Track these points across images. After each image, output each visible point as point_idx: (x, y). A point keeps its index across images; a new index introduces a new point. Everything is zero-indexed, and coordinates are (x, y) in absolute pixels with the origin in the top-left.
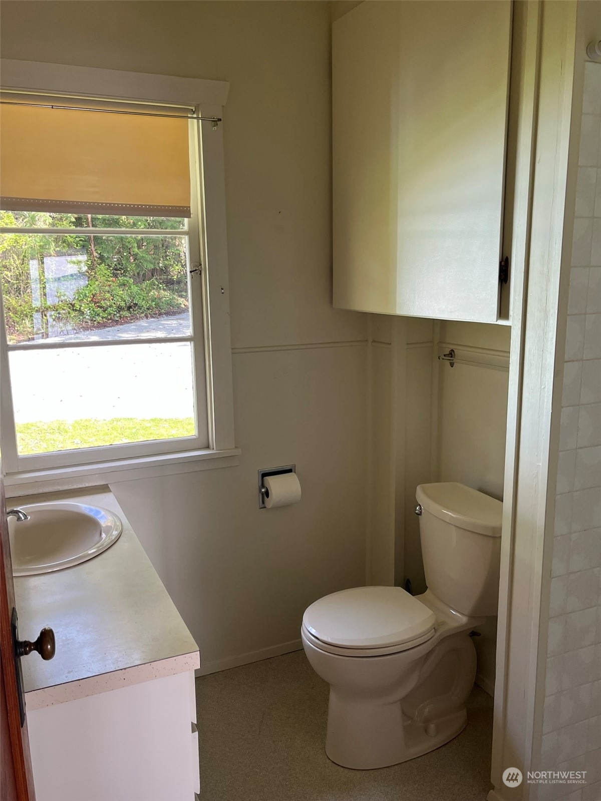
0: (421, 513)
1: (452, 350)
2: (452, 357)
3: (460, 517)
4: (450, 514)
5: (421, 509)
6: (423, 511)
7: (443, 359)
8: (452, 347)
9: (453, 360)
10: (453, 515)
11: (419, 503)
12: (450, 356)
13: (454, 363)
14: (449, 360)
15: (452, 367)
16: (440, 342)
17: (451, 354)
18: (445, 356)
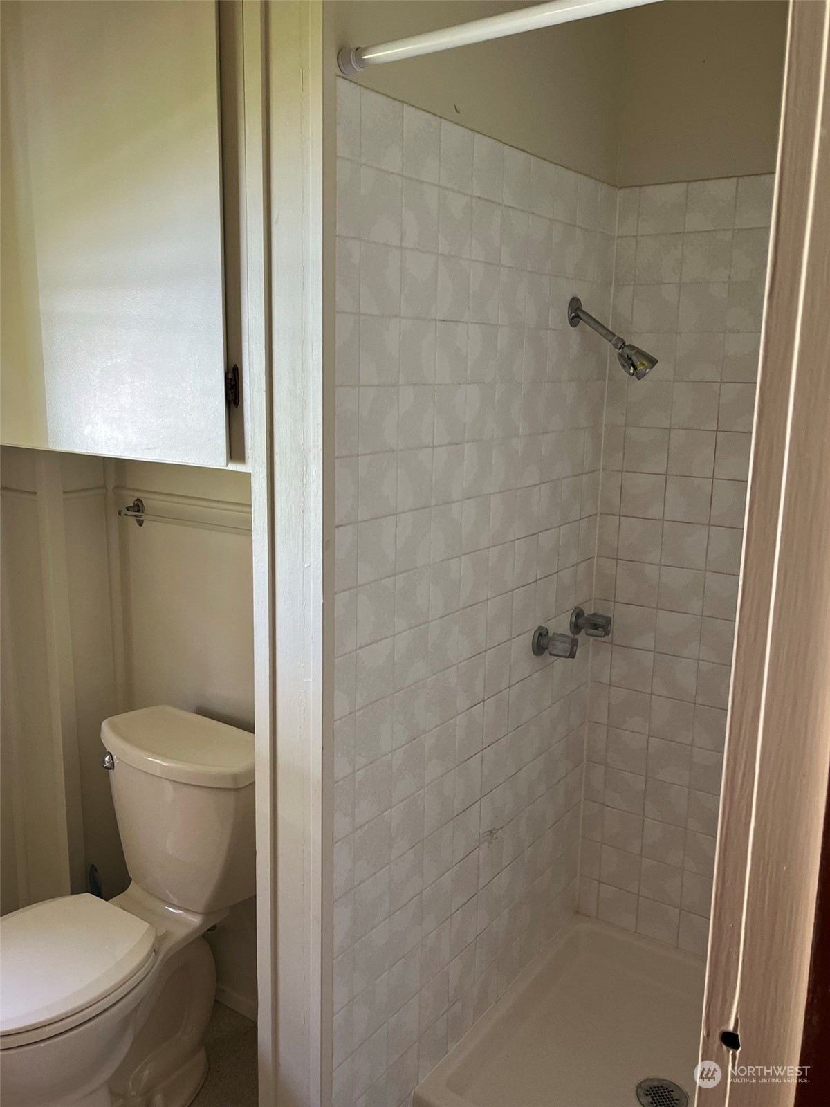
0: (113, 765)
1: (139, 500)
2: (138, 511)
3: (176, 765)
4: (159, 762)
5: (112, 760)
6: (116, 762)
7: (126, 515)
8: (138, 495)
9: (141, 516)
10: (164, 764)
11: (109, 749)
12: (137, 508)
13: (143, 521)
14: (136, 516)
15: (141, 525)
16: (116, 487)
17: (138, 506)
18: (128, 509)
